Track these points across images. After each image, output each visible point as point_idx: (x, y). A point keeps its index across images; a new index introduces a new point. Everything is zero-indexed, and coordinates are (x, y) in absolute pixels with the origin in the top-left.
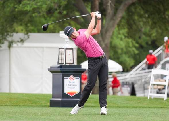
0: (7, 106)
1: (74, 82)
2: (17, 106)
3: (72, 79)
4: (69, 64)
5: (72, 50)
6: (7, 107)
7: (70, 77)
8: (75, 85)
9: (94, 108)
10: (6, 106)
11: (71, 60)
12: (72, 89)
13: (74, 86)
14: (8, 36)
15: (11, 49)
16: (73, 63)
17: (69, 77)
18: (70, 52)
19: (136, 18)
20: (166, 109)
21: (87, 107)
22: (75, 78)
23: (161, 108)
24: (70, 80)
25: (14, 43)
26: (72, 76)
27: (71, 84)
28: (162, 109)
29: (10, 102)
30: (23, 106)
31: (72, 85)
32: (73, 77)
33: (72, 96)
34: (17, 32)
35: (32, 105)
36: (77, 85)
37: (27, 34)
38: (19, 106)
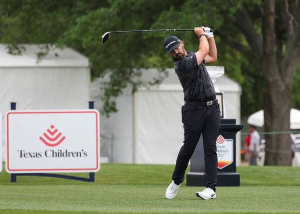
0: (120, 184)
1: (224, 147)
2: (135, 184)
3: (220, 142)
5: (220, 96)
6: (118, 186)
7: (218, 138)
8: (225, 151)
9: (257, 188)
10: (117, 184)
12: (221, 158)
13: (224, 153)
14: (133, 75)
15: (136, 94)
16: (223, 116)
21: (245, 185)
22: (226, 140)
24: (218, 144)
25: (141, 86)
26: (221, 136)
29: (126, 178)
30: (145, 184)
31: (221, 151)
32: (223, 138)
33: (221, 168)
34: (147, 68)
35: (160, 182)
36: (228, 151)
37: (163, 70)
38: (139, 184)
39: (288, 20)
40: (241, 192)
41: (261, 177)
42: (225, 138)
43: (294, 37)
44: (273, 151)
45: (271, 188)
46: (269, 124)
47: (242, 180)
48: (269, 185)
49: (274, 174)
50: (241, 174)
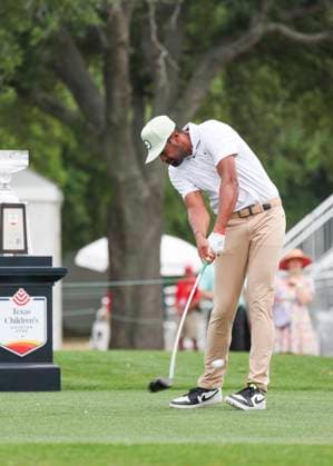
1: (28, 312)
3: (21, 303)
4: (11, 255)
5: (21, 210)
7: (17, 295)
8: (31, 321)
9: (94, 394)
11: (18, 241)
12: (22, 334)
13: (29, 325)
16: (26, 251)
17: (12, 295)
18: (16, 216)
19: (257, 101)
20: (318, 392)
21: (71, 388)
22: (32, 298)
23: (305, 389)
24: (16, 306)
26: (21, 291)
27: (20, 316)
28: (305, 392)
31: (23, 321)
32: (26, 295)
33: (22, 356)
36: (37, 321)
39: (156, 57)
40: (63, 403)
41: (103, 373)
42: (31, 295)
43: (168, 91)
44: (126, 319)
45: (122, 394)
46: (117, 265)
47: (63, 379)
48: (120, 389)
49: (128, 365)
50: (62, 368)
